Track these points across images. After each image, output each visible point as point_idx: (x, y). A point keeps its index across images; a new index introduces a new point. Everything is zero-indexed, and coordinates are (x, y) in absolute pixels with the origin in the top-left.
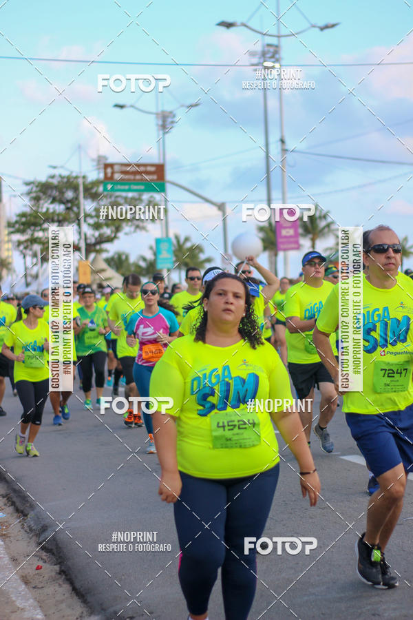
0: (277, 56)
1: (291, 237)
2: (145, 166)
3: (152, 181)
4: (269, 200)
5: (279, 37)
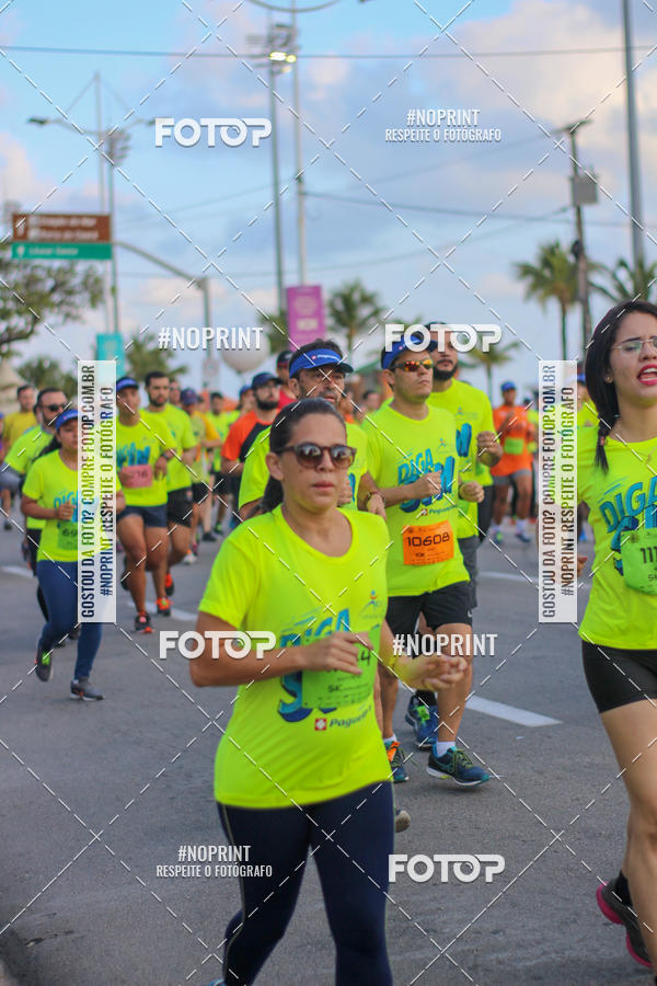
0: (292, 43)
1: (312, 332)
2: (79, 217)
3: (90, 241)
4: (280, 273)
5: (293, 11)
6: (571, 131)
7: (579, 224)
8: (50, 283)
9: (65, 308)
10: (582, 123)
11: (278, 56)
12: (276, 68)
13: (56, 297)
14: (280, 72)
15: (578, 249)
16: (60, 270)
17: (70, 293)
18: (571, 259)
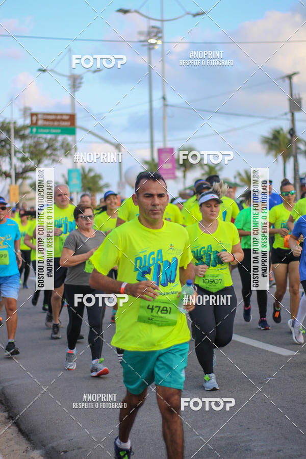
0: (160, 35)
1: (169, 169)
2: (62, 115)
3: (66, 126)
4: (152, 142)
5: (162, 21)
6: (290, 77)
7: (293, 121)
8: (45, 146)
9: (52, 157)
10: (295, 74)
11: (152, 41)
12: (151, 47)
13: (49, 152)
14: (153, 48)
15: (292, 132)
16: (50, 139)
17: (55, 150)
18: (289, 136)
